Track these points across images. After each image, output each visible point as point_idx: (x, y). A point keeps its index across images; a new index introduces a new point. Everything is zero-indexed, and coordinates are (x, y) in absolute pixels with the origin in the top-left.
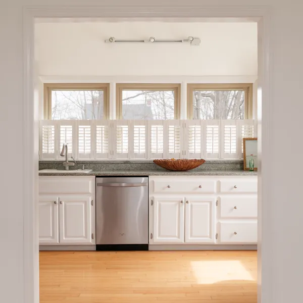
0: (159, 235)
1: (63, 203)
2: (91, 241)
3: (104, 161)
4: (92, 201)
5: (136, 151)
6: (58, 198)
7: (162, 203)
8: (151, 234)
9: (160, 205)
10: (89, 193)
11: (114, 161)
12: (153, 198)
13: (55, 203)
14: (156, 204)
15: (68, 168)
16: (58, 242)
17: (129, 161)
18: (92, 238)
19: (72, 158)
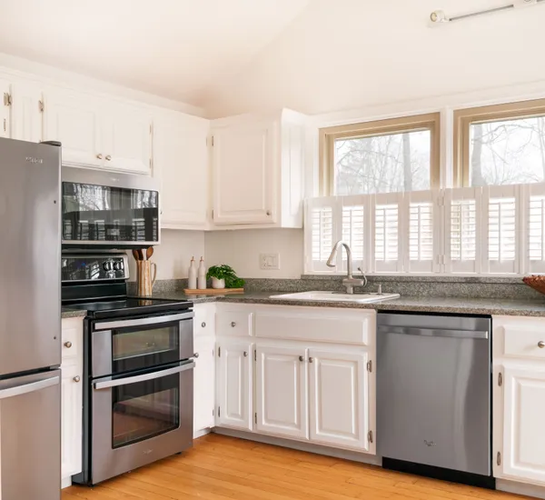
0: (517, 461)
1: (316, 361)
2: (366, 447)
3: (424, 278)
4: (370, 363)
5: (493, 255)
6: (306, 350)
7: (524, 384)
8: (499, 454)
9: (519, 388)
10: (364, 345)
11: (445, 278)
12: (503, 368)
13: (301, 359)
14: (511, 384)
15: (351, 290)
16: (307, 437)
17: (477, 279)
18: (370, 439)
19: (359, 269)
